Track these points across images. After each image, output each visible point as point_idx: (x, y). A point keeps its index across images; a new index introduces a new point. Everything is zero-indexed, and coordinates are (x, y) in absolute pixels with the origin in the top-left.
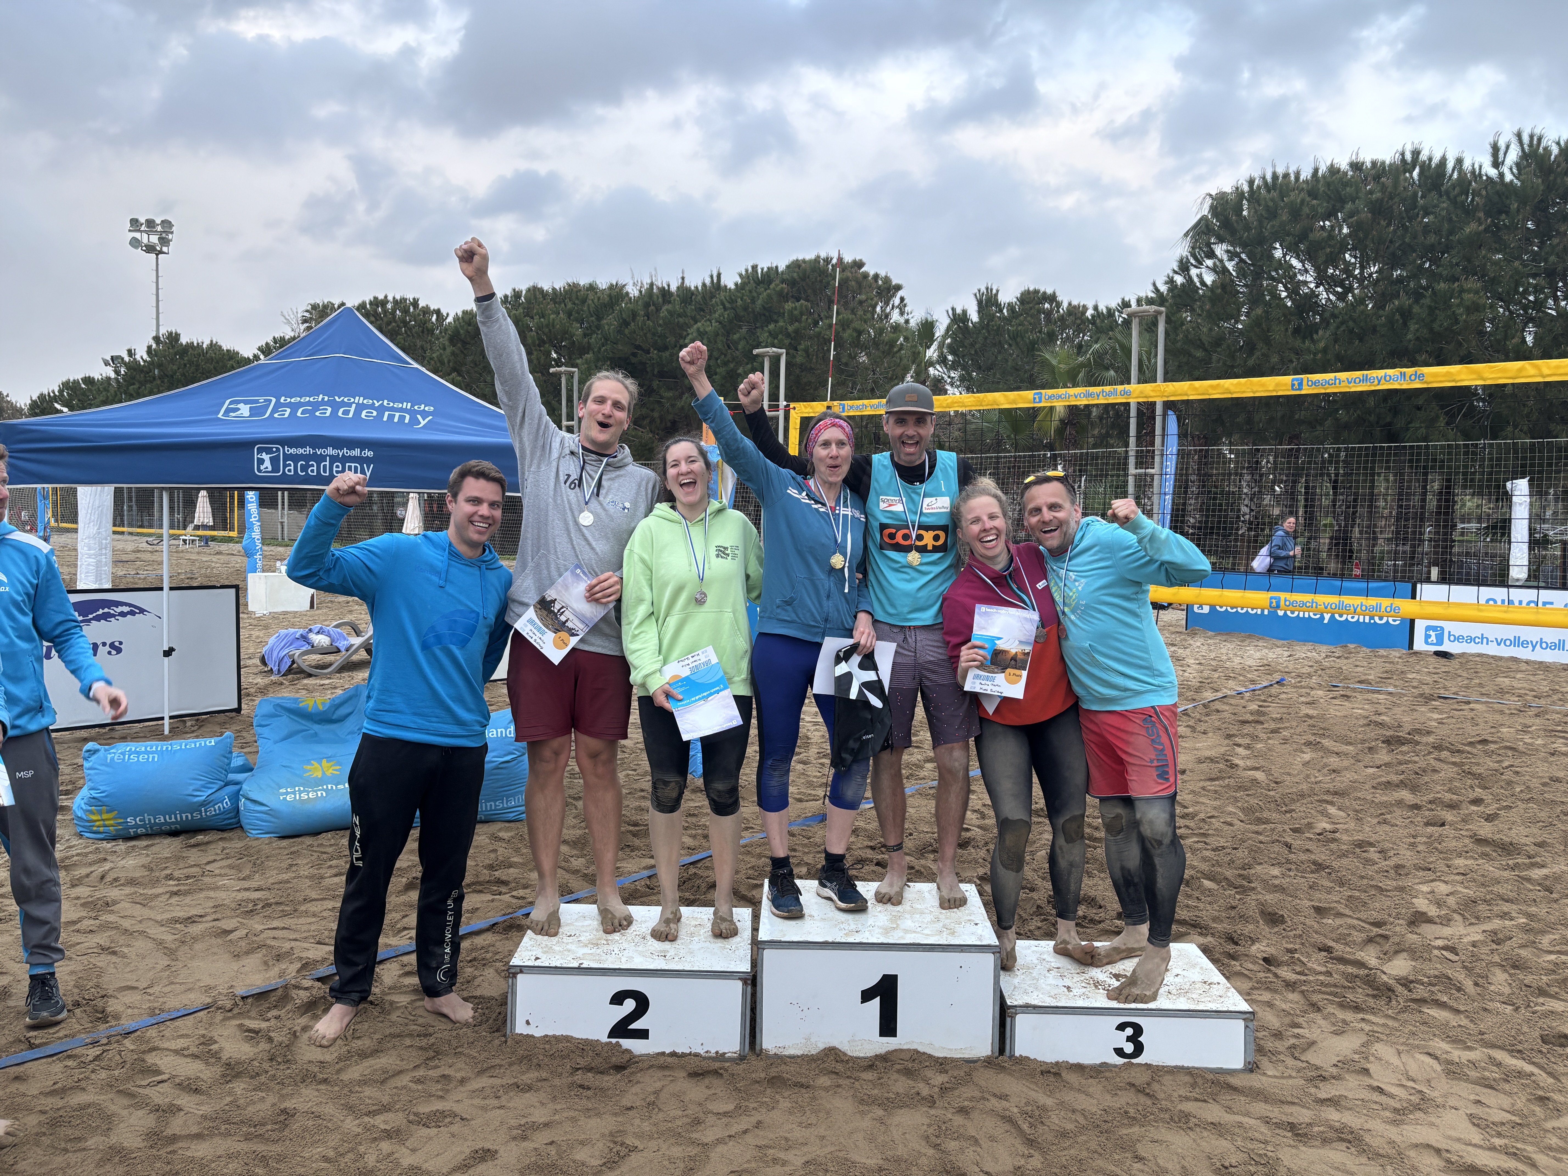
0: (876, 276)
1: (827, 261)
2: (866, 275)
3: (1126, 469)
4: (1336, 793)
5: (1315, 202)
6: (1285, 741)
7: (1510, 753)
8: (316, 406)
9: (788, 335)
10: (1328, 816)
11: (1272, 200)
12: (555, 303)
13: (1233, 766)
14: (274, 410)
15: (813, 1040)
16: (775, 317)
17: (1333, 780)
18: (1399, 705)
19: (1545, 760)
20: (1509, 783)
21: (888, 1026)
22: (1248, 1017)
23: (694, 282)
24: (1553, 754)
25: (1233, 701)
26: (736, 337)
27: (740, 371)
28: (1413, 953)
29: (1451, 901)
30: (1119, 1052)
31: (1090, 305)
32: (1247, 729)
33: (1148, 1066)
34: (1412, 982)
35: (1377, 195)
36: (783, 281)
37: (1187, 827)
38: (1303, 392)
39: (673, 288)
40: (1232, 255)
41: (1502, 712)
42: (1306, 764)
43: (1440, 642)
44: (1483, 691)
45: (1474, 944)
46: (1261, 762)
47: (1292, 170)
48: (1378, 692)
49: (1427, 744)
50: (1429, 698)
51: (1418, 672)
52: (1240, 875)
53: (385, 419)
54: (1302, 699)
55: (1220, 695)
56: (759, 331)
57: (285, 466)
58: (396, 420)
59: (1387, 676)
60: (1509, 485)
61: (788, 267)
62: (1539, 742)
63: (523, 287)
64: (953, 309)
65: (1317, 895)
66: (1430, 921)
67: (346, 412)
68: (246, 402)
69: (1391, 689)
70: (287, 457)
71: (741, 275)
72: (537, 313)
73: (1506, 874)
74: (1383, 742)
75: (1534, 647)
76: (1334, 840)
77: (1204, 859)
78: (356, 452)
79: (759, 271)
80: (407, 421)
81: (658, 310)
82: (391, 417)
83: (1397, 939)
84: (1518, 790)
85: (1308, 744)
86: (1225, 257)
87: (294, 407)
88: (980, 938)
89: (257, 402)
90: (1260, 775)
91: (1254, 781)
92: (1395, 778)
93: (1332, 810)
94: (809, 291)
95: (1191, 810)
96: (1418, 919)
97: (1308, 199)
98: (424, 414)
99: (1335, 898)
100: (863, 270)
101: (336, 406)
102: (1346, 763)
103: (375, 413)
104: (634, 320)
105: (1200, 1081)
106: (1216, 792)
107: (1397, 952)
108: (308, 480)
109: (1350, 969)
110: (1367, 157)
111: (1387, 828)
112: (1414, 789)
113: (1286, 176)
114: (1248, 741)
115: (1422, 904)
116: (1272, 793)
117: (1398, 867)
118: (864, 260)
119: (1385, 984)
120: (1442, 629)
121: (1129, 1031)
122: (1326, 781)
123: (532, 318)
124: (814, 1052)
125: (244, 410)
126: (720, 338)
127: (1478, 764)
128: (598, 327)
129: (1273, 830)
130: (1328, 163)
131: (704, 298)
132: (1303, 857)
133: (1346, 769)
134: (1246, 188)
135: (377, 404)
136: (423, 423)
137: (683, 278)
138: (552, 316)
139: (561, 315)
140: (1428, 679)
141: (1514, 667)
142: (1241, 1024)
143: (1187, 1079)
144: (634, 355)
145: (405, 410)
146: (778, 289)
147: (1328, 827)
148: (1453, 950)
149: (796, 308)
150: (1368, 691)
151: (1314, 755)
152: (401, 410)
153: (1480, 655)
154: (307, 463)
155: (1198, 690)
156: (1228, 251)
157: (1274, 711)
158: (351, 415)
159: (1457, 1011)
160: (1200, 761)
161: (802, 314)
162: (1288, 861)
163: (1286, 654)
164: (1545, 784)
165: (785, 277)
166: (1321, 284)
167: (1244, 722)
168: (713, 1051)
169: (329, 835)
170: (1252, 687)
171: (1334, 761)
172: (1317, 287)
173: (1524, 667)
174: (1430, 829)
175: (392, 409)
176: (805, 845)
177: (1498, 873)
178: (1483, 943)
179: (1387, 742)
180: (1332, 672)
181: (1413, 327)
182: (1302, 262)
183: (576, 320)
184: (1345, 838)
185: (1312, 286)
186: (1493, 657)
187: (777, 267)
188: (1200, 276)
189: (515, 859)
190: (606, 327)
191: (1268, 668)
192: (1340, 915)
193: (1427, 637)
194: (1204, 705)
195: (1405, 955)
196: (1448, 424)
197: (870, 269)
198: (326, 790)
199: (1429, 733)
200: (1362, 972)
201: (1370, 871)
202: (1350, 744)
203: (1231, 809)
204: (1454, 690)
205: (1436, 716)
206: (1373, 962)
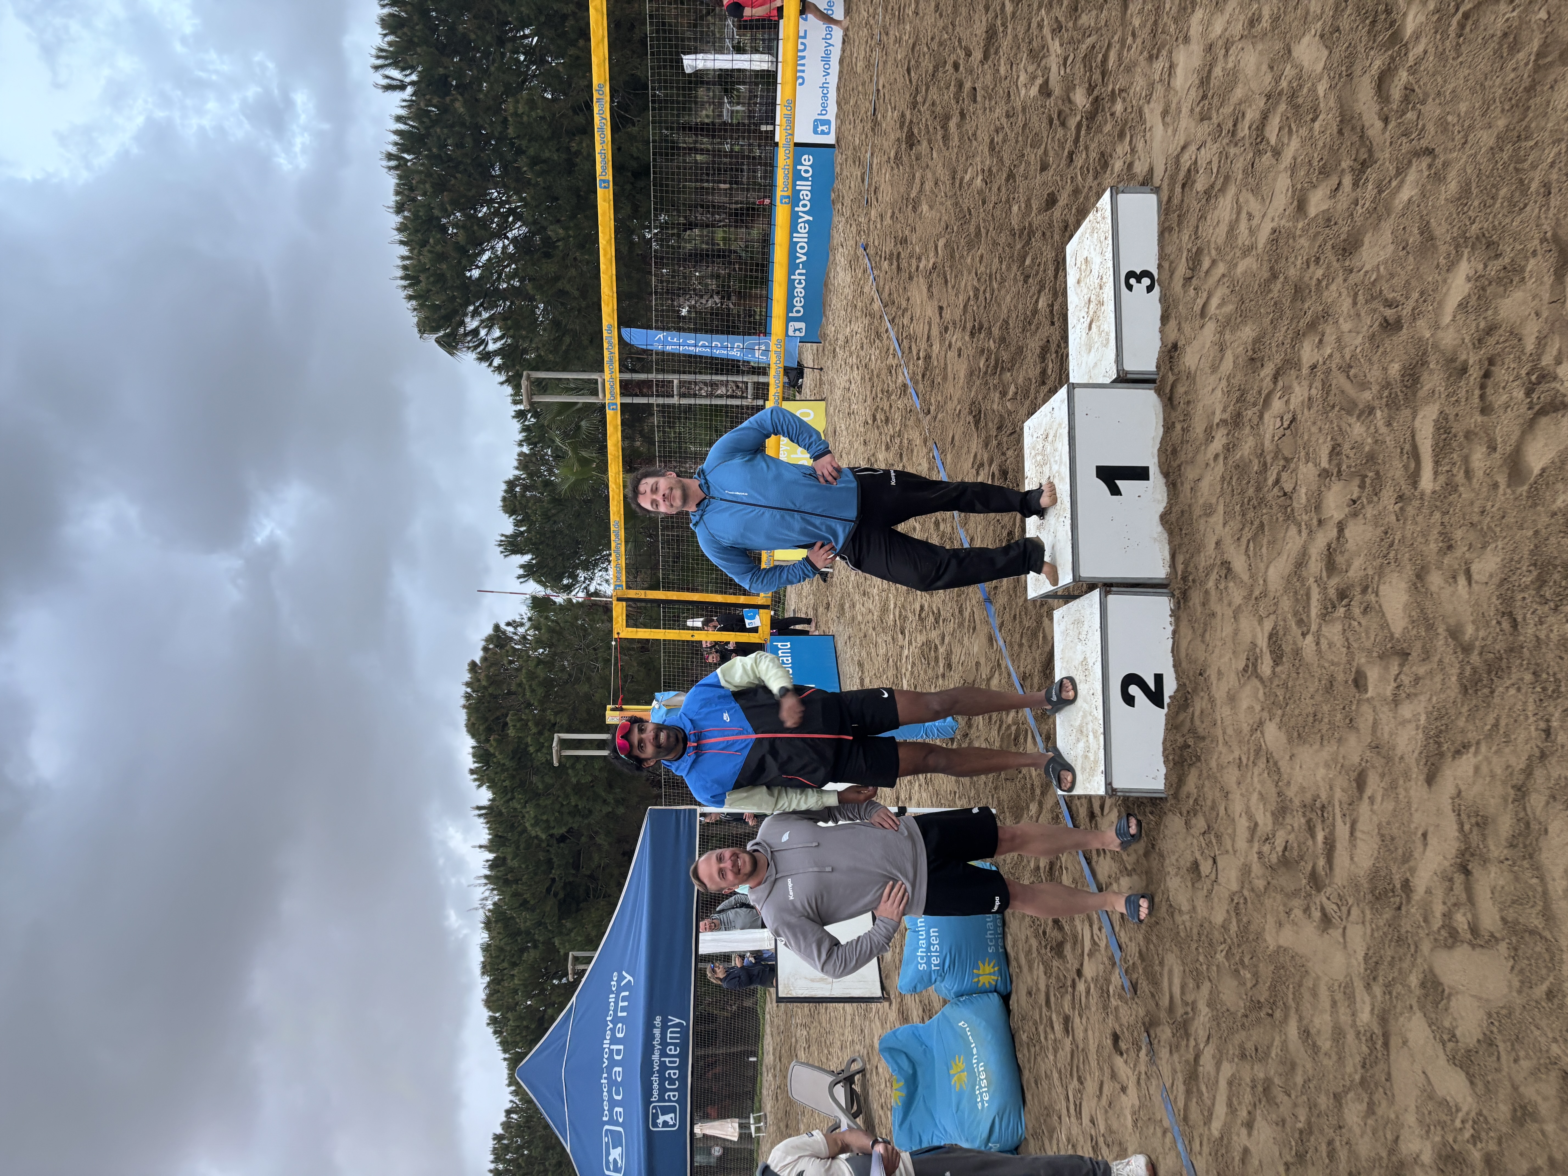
0: (485, 649)
1: (468, 697)
2: (484, 659)
3: (674, 406)
4: (954, 178)
5: (431, 241)
6: (913, 230)
7: (918, 48)
8: (612, 1082)
9: (540, 733)
10: (972, 179)
11: (428, 278)
12: (503, 980)
13: (934, 267)
14: (617, 1123)
15: (1156, 536)
16: (522, 746)
17: (944, 183)
18: (882, 145)
19: (922, 19)
20: (941, 44)
21: (1140, 473)
22: (1115, 191)
23: (484, 835)
24: (917, 14)
25: (881, 284)
26: (540, 787)
27: (574, 780)
28: (1069, 88)
29: (1030, 69)
30: (1150, 289)
31: (518, 450)
32: (904, 264)
33: (1160, 266)
34: (1090, 85)
35: (428, 186)
36: (487, 740)
37: (984, 291)
38: (611, 179)
39: (491, 856)
40: (476, 313)
41: (885, 63)
42: (931, 207)
43: (828, 122)
44: (868, 81)
45: (1061, 45)
46: (931, 245)
47: (400, 263)
48: (871, 165)
49: (911, 114)
50: (876, 123)
51: (853, 136)
52: (1020, 237)
53: (625, 1014)
54: (879, 226)
55: (876, 296)
56: (536, 763)
57: (670, 1100)
58: (626, 1004)
59: (857, 161)
60: (688, 71)
61: (473, 736)
62: (908, 27)
63: (485, 1014)
64: (519, 577)
65: (1032, 173)
66: (1046, 82)
67: (618, 1052)
68: (608, 1154)
69: (868, 155)
70: (661, 1099)
71: (479, 786)
72: (513, 998)
73: (1009, 31)
74: (911, 149)
75: (830, 45)
76: (990, 170)
77: (1009, 268)
78: (657, 1032)
79: (476, 765)
80: (627, 993)
81: (512, 870)
82: (623, 1009)
83: (1060, 102)
84: (946, 36)
85: (915, 209)
86: (478, 319)
87: (613, 1104)
88: (1063, 401)
89: (607, 1144)
90: (941, 243)
91: (945, 246)
92: (940, 133)
93: (967, 178)
94: (498, 714)
95: (971, 293)
96: (1045, 91)
97: (428, 247)
98: (621, 978)
99: (1033, 157)
100: (478, 662)
101: (613, 1063)
102: (929, 175)
103: (620, 1025)
104: (521, 895)
105: (1167, 224)
106: (956, 276)
107: (1070, 101)
108: (683, 1078)
109: (1083, 132)
110: (392, 199)
111: (979, 132)
112: (947, 118)
113: (405, 268)
114: (914, 261)
115: (1034, 91)
116: (955, 228)
117: (1008, 116)
118: (469, 661)
119: (1092, 104)
120: (816, 121)
121: (1132, 281)
122: (945, 187)
123: (517, 1004)
124: (1166, 535)
125: (616, 1153)
126: (541, 802)
127: (927, 71)
128: (528, 933)
129: (984, 220)
130: (396, 233)
131: (501, 823)
132: (1003, 190)
133: (934, 173)
134: (414, 303)
135: (611, 1026)
136: (629, 978)
137: (481, 847)
138: (516, 982)
139: (515, 972)
140: (860, 127)
141: (847, 60)
142: (1121, 197)
143: (1166, 235)
144: (556, 895)
145: (617, 998)
146: (495, 744)
147: (980, 178)
148: (1066, 59)
149: (514, 726)
150: (871, 173)
151: (924, 202)
152: (616, 1003)
153: (838, 89)
154: (666, 1079)
155: (872, 315)
156: (473, 317)
157: (889, 246)
158: (621, 1047)
159: (1109, 45)
160: (931, 296)
161: (521, 720)
162: (1008, 201)
163: (840, 250)
164: (941, 15)
165: (483, 738)
166: (505, 234)
167: (899, 268)
168: (1170, 619)
169: (1019, 1056)
170: (869, 270)
171: (928, 186)
172: (508, 238)
173: (848, 52)
174: (979, 99)
175: (615, 1011)
176: (1010, 609)
177: (1010, 37)
178: (1061, 39)
179: (911, 146)
180: (855, 207)
181: (547, 154)
182: (483, 251)
183: (520, 957)
184: (988, 162)
185: (506, 242)
186: (840, 78)
187: (473, 748)
188: (495, 340)
189: (1032, 865)
190: (528, 924)
191: (853, 262)
192: (1046, 152)
193: (823, 132)
194: (885, 307)
195: (1071, 95)
196: (634, 125)
197: (478, 656)
198: (978, 1063)
199: (903, 115)
200: (1085, 123)
201: (1012, 136)
202: (914, 176)
203: (969, 260)
204: (867, 104)
205: (890, 113)
206: (1078, 118)
